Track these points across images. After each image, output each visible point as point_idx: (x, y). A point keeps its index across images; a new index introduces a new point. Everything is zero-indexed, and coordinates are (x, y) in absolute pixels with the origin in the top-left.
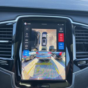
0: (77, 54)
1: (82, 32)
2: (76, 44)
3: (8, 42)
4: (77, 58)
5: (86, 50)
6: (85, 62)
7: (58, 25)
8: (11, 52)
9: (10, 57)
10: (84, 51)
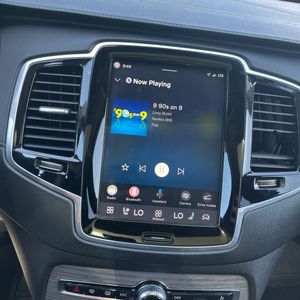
0: (253, 160)
1: (273, 100)
2: (254, 131)
3: (67, 112)
4: (254, 169)
5: (279, 151)
6: (273, 182)
7: (209, 74)
8: (72, 140)
9: (71, 154)
10: (275, 153)
